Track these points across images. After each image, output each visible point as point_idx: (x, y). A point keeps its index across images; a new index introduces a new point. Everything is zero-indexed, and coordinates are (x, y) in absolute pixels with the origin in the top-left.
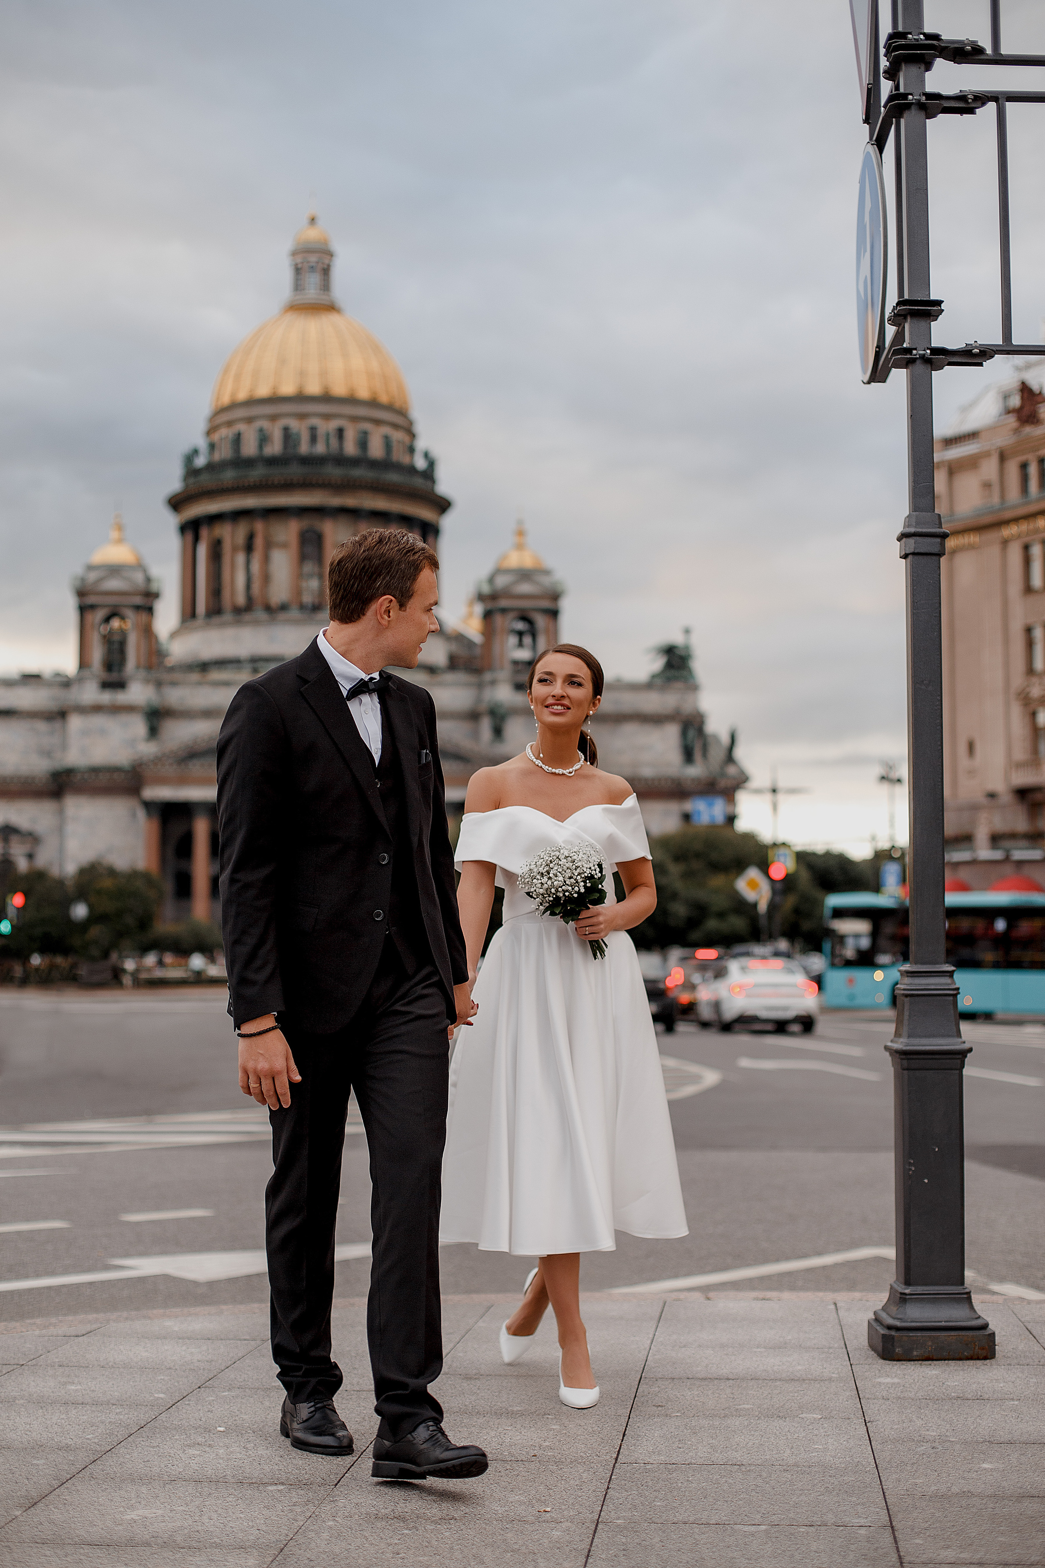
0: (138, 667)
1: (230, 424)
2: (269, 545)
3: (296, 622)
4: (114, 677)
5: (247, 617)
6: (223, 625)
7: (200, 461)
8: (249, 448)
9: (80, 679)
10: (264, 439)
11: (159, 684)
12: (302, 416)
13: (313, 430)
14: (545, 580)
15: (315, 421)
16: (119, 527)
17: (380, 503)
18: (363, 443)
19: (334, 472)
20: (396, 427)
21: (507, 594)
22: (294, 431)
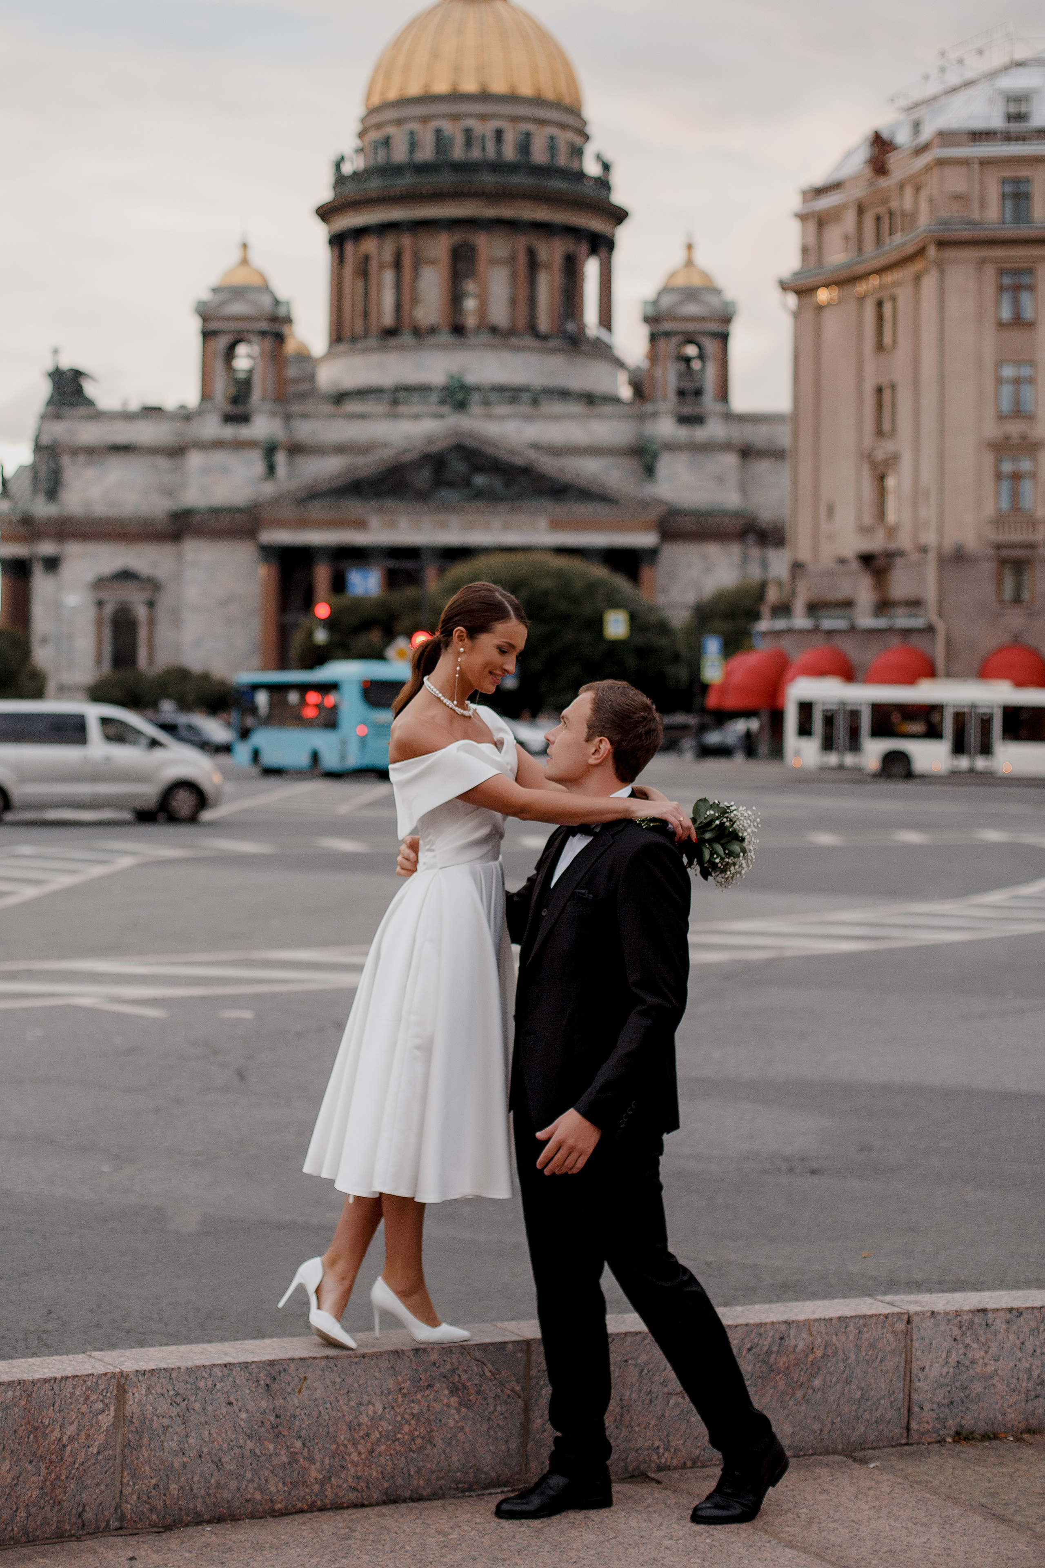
0: (264, 399)
1: (380, 126)
2: (418, 262)
3: (445, 347)
4: (238, 410)
5: (393, 342)
6: (367, 350)
7: (347, 169)
8: (400, 154)
9: (200, 412)
10: (414, 143)
11: (288, 418)
12: (456, 117)
13: (468, 132)
14: (714, 301)
15: (470, 123)
16: (245, 246)
17: (542, 214)
18: (525, 146)
19: (489, 180)
20: (564, 126)
21: (671, 316)
22: (446, 134)
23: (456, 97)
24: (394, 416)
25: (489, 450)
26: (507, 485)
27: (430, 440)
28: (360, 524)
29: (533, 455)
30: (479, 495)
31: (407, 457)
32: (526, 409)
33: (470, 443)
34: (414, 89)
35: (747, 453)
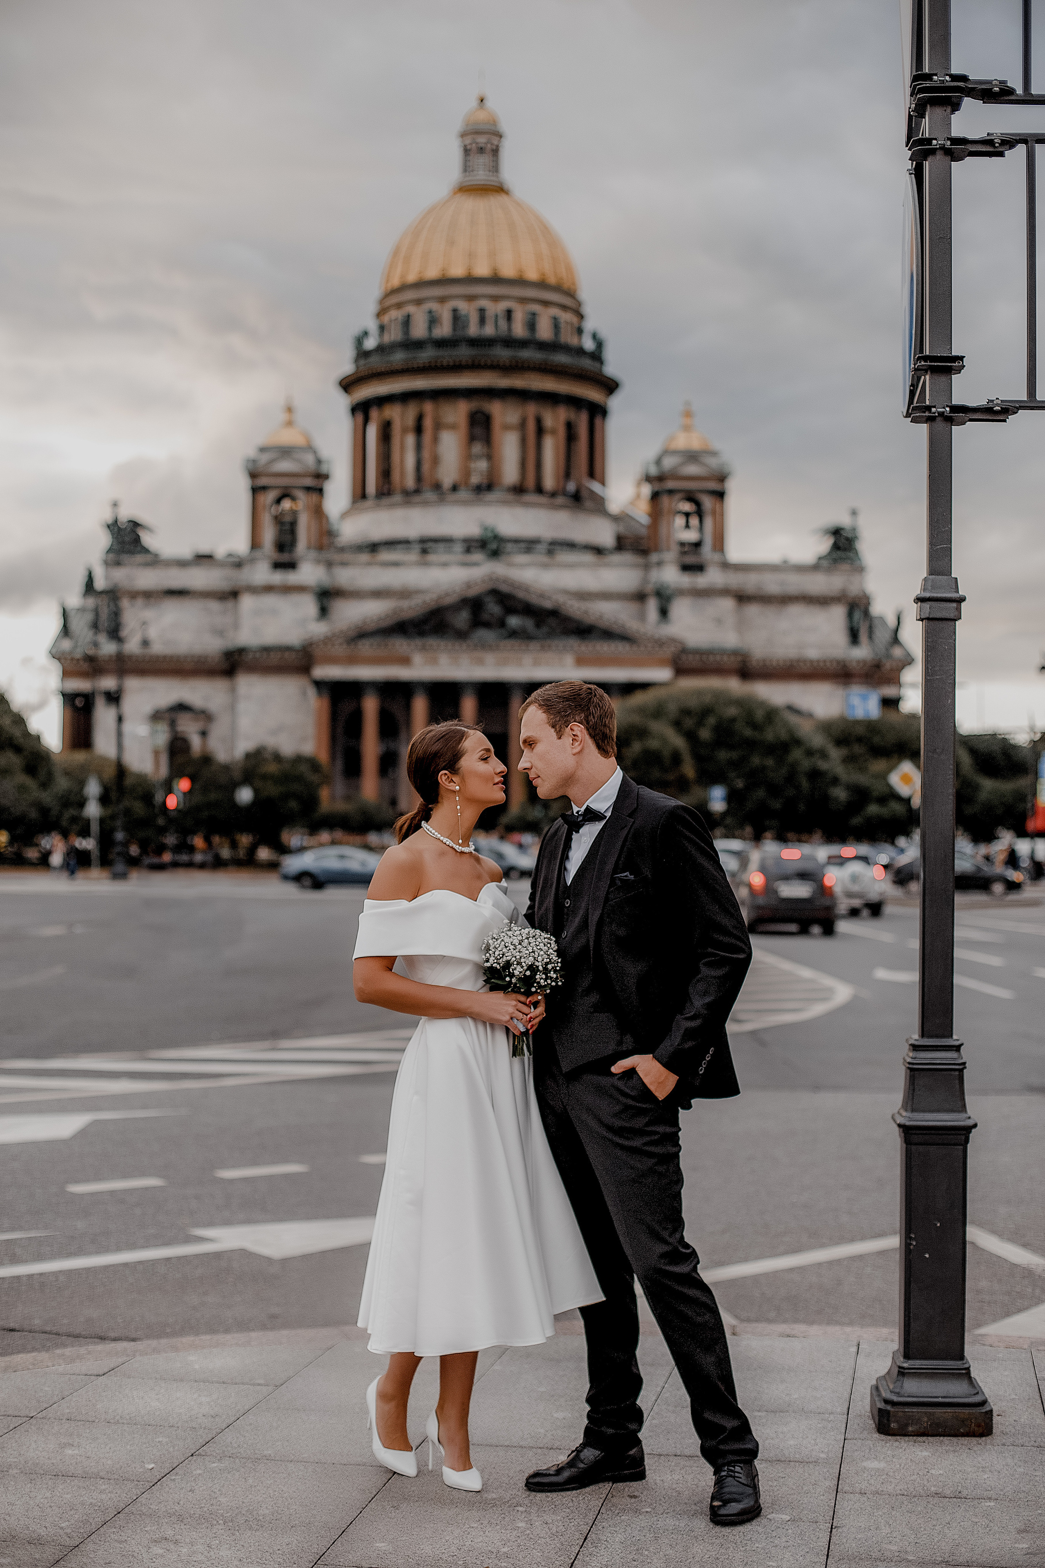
0: (309, 547)
1: (399, 306)
2: (438, 426)
3: (465, 503)
4: (285, 557)
5: (417, 499)
6: (392, 506)
7: (370, 343)
8: (419, 331)
9: (251, 559)
10: (433, 320)
11: (329, 565)
12: (471, 298)
13: (482, 311)
14: (713, 462)
15: (484, 303)
16: (290, 410)
17: (549, 384)
18: (532, 325)
19: (502, 354)
20: (564, 308)
21: (674, 475)
22: (463, 312)
23: (470, 280)
24: (426, 564)
25: (521, 595)
26: (538, 625)
27: (468, 585)
28: (405, 661)
29: (561, 599)
30: (514, 634)
31: (448, 601)
32: (544, 559)
33: (504, 588)
34: (432, 273)
35: (742, 598)
